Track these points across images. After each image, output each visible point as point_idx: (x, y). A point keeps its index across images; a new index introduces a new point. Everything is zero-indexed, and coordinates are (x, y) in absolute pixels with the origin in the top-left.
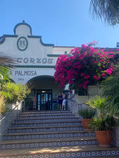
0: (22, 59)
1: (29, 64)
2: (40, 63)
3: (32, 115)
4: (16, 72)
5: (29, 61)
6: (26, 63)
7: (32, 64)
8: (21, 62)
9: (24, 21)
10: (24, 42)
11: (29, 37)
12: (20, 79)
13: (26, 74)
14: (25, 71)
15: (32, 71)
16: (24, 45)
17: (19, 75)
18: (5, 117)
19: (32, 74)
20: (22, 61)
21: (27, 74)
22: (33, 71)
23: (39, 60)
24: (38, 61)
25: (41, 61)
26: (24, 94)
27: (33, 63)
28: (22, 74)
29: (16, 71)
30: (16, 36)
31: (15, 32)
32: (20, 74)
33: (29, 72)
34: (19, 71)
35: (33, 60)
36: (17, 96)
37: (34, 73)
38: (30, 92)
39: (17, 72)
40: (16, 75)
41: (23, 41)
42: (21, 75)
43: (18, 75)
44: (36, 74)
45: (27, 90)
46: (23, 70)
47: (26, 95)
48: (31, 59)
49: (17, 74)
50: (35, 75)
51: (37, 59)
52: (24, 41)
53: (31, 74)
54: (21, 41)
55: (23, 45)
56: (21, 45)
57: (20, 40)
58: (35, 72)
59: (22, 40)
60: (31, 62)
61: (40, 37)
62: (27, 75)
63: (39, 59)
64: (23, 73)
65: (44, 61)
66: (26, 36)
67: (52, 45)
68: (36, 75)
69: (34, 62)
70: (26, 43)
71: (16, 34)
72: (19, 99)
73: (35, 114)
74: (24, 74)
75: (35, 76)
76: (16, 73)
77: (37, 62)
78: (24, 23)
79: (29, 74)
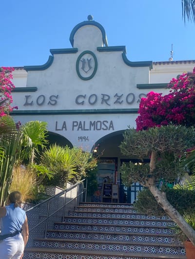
0: (84, 97)
1: (99, 106)
2: (120, 103)
3: (99, 211)
4: (73, 124)
5: (99, 101)
6: (92, 104)
7: (104, 107)
8: (83, 103)
9: (90, 17)
10: (89, 61)
11: (100, 50)
12: (81, 138)
13: (92, 128)
14: (91, 122)
15: (104, 121)
16: (90, 68)
17: (80, 129)
18: (33, 208)
19: (105, 128)
20: (86, 101)
21: (96, 128)
22: (107, 122)
23: (120, 97)
24: (116, 99)
25: (124, 99)
26: (83, 169)
27: (107, 104)
28: (86, 128)
29: (74, 122)
30: (74, 51)
31: (72, 41)
32: (81, 127)
33: (99, 124)
34: (80, 122)
35: (106, 98)
36: (65, 173)
37: (108, 125)
38: (96, 165)
39: (75, 124)
40: (73, 129)
41: (87, 59)
42: (84, 130)
43: (78, 130)
44: (113, 127)
45: (89, 161)
46: (87, 119)
47: (86, 171)
48: (104, 97)
49: (76, 128)
50: (111, 128)
51: (115, 96)
52: (89, 59)
53: (103, 126)
54: (84, 60)
55: (87, 68)
56: (83, 68)
57: (83, 57)
58: (111, 123)
59: (87, 57)
60: (102, 103)
61: (122, 49)
62: (94, 129)
63: (119, 95)
64: (87, 126)
65: (130, 100)
66: (93, 49)
67: (148, 64)
68: (113, 129)
69: (108, 102)
70: (93, 64)
71: (75, 46)
72: (70, 177)
73: (105, 208)
74: (89, 129)
75: (111, 131)
76: (73, 126)
77: (114, 103)
78: (90, 22)
79: (99, 128)
